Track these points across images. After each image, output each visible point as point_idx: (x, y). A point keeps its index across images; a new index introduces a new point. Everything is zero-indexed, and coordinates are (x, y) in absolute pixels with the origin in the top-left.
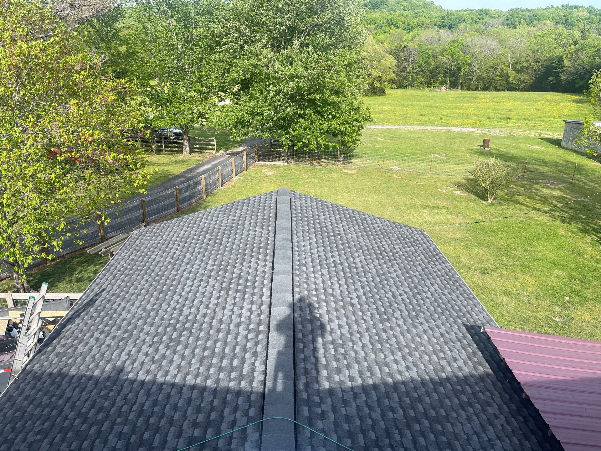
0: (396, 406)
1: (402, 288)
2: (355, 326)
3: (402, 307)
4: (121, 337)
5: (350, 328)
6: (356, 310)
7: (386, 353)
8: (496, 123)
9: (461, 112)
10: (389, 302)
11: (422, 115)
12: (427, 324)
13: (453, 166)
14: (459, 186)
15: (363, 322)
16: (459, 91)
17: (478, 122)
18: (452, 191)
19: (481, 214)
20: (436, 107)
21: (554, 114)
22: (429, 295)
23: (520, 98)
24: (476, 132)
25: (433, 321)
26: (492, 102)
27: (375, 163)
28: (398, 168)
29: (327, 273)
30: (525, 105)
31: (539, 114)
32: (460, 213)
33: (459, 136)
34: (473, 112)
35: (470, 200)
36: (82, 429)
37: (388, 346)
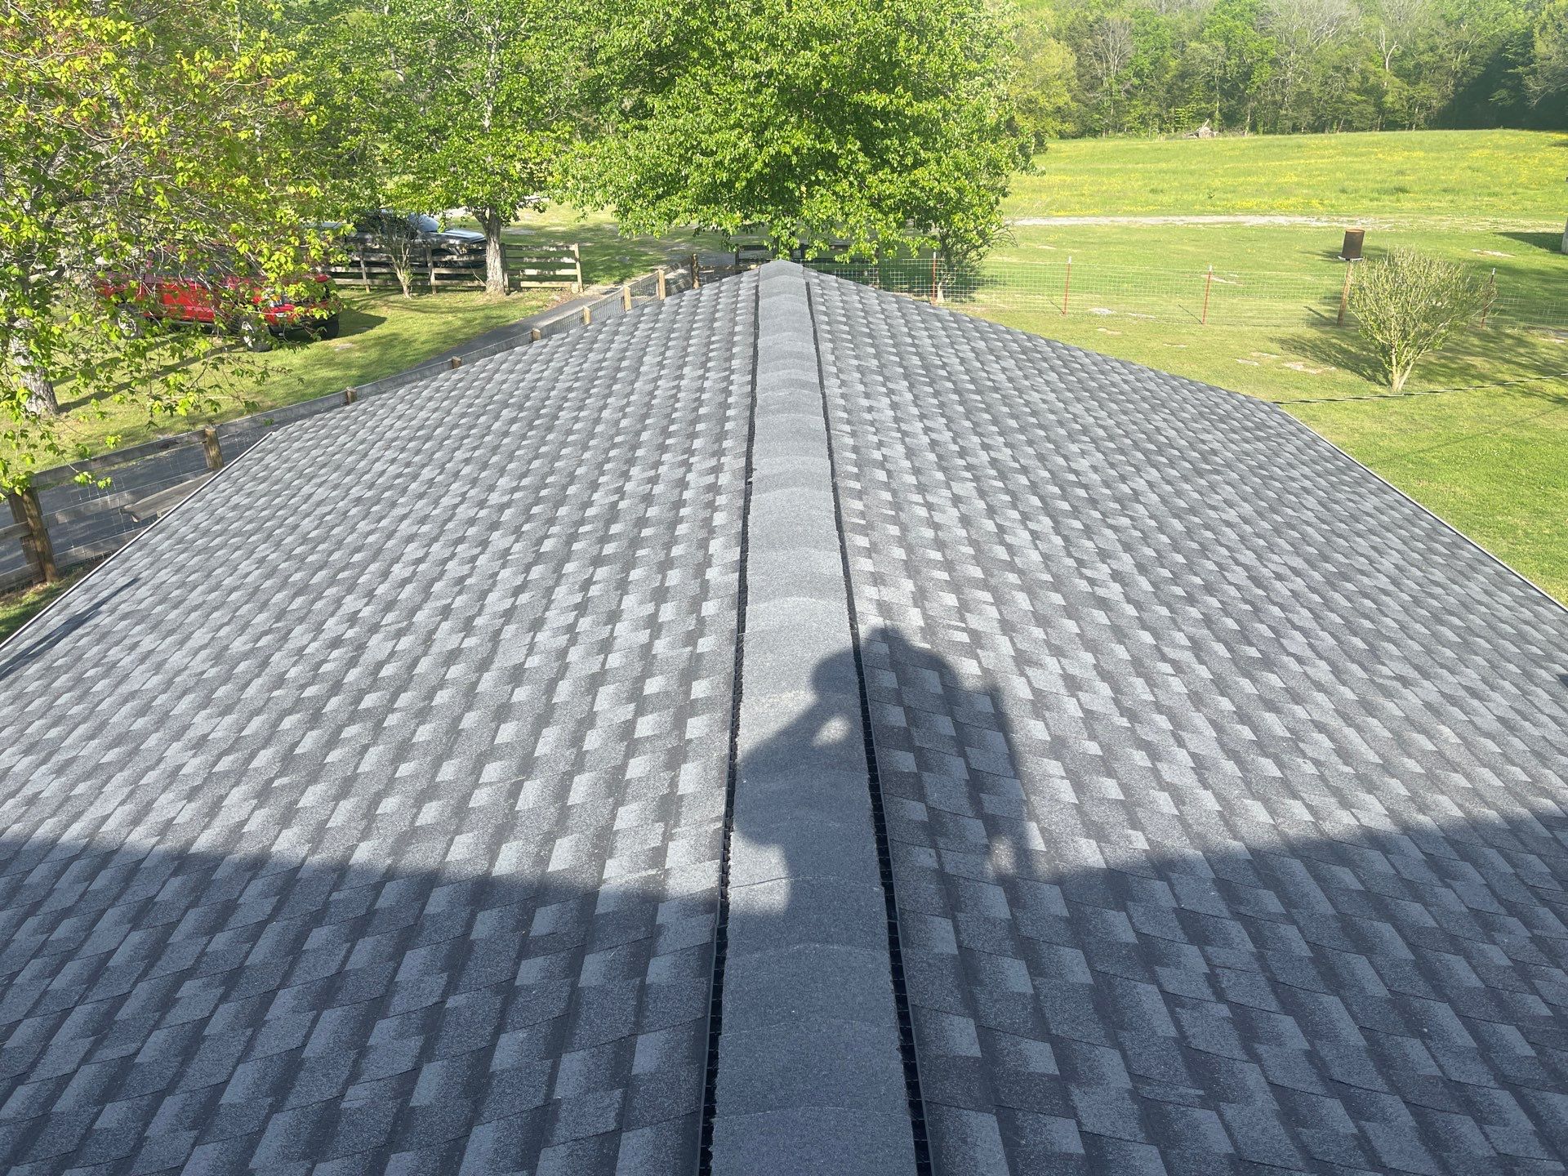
1: (1275, 558)
2: (1139, 683)
3: (1304, 617)
5: (1116, 689)
6: (1123, 623)
7: (1315, 800)
8: (1366, 202)
9: (1263, 180)
10: (1246, 601)
11: (1153, 191)
12: (1426, 683)
13: (1266, 303)
14: (1296, 346)
15: (1166, 668)
16: (1248, 136)
17: (1315, 202)
18: (1278, 361)
20: (1192, 173)
21: (1523, 179)
22: (1384, 582)
23: (1421, 143)
24: (1315, 224)
25: (1445, 672)
26: (1344, 154)
27: (1040, 301)
28: (1107, 312)
30: (1438, 159)
31: (1481, 178)
33: (1264, 233)
34: (1296, 179)
35: (1336, 384)
37: (1309, 768)
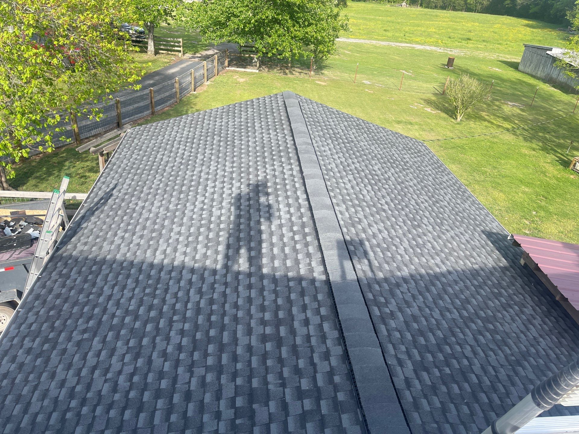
0: (451, 307)
2: (393, 231)
3: (427, 214)
4: (149, 237)
5: (388, 232)
6: (389, 216)
7: (427, 258)
8: (457, 43)
9: (423, 29)
11: (385, 30)
12: (452, 231)
13: (421, 83)
14: (429, 102)
15: (398, 227)
16: (419, 9)
17: (440, 41)
18: (423, 108)
19: (451, 131)
20: (398, 23)
21: (510, 38)
23: (478, 19)
24: (439, 50)
26: (451, 21)
28: (369, 83)
29: (353, 179)
30: (483, 27)
31: (497, 36)
32: (432, 130)
33: (422, 53)
34: (434, 30)
35: (440, 118)
36: (136, 327)
37: (426, 251)
